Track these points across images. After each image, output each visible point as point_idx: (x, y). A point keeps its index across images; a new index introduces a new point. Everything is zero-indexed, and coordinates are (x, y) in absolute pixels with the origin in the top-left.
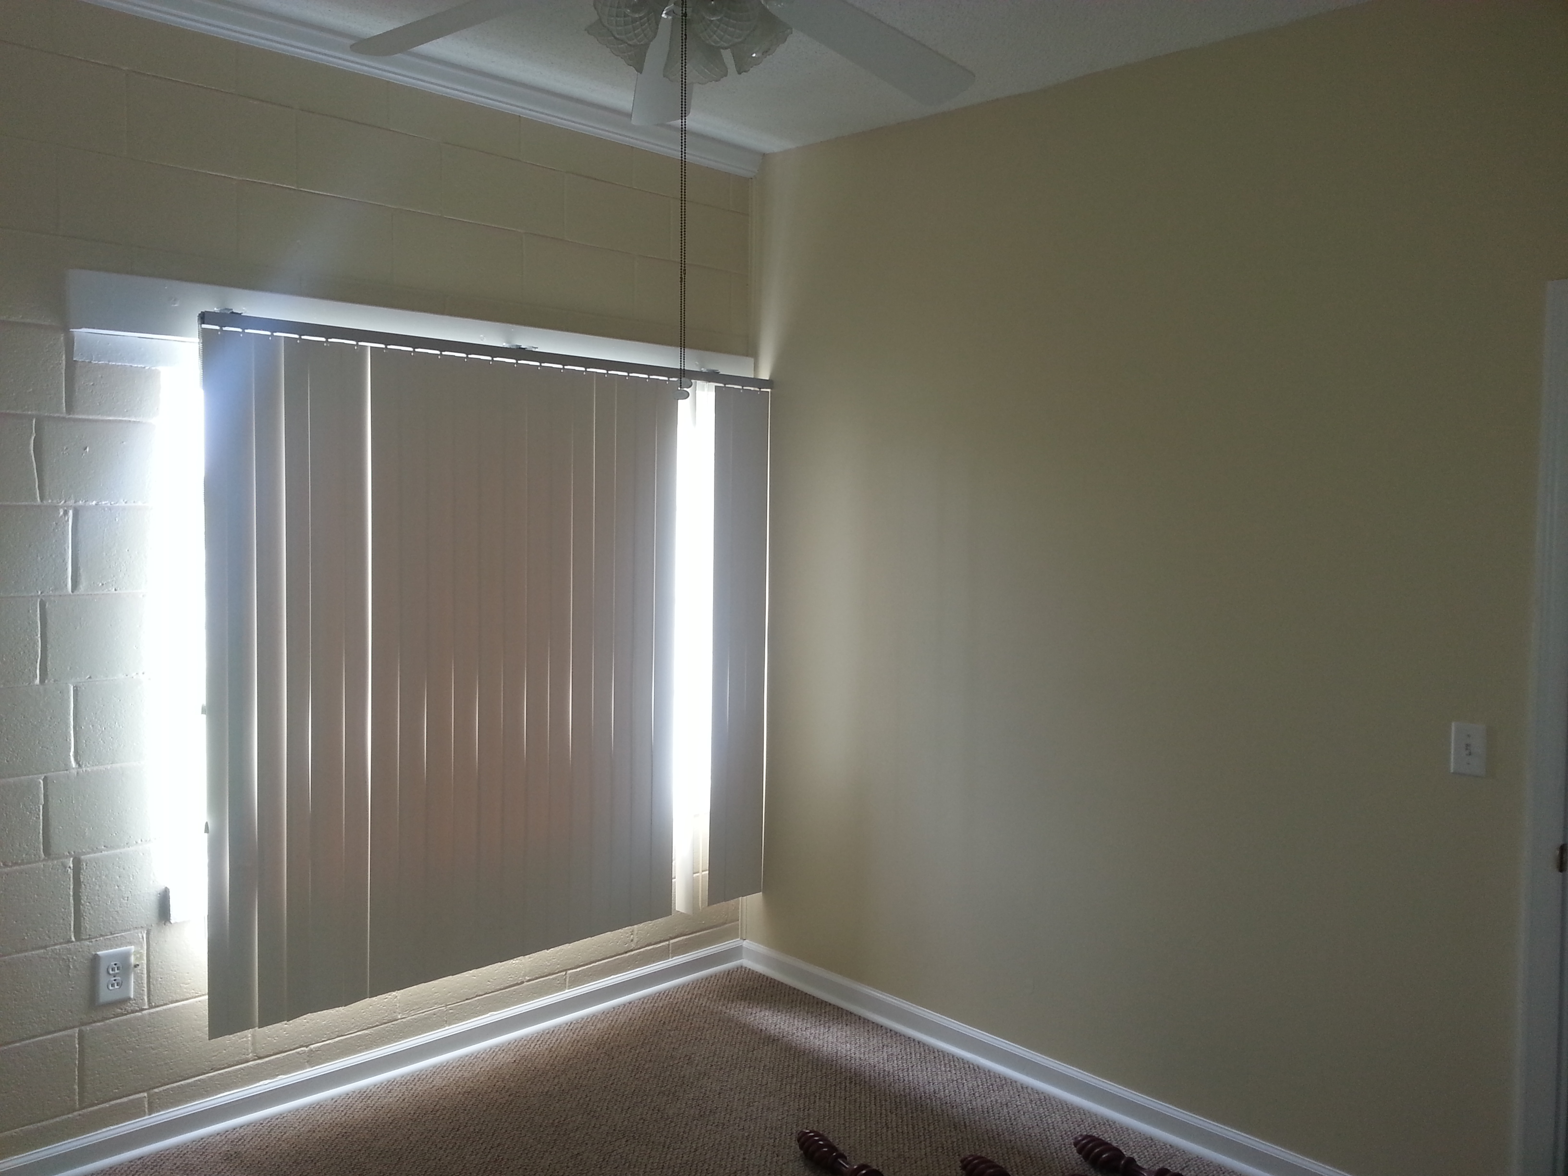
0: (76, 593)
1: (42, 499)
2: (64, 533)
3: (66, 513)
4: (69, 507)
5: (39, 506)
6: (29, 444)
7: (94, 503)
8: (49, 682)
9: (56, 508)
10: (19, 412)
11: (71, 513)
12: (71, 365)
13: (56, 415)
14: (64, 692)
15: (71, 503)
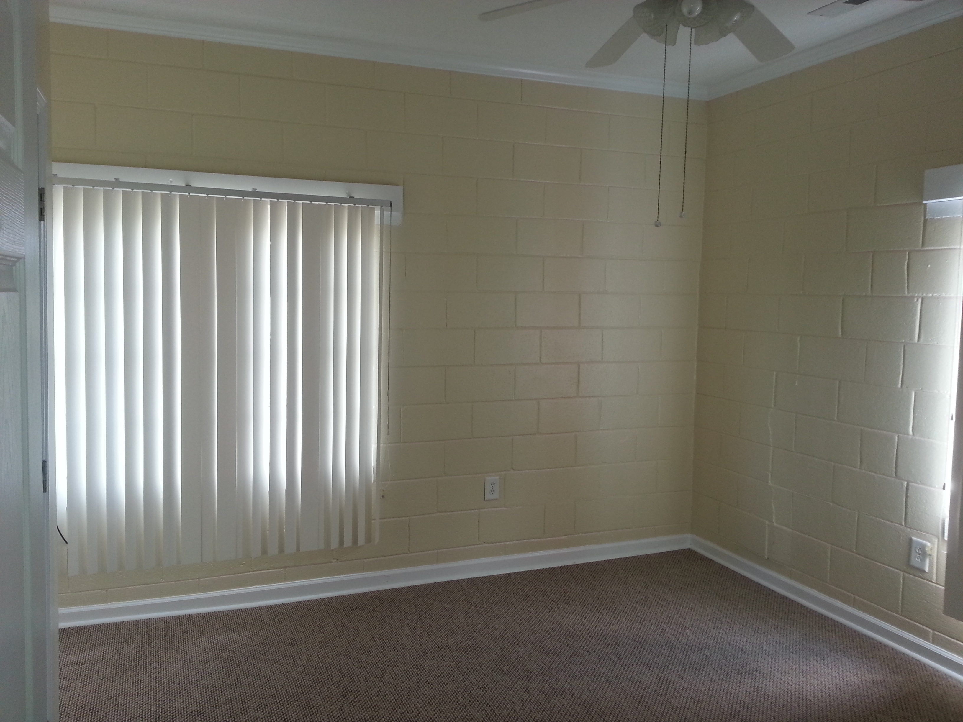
0: (919, 343)
1: (908, 293)
2: (916, 310)
3: (917, 300)
4: (919, 297)
5: (905, 297)
6: (904, 265)
7: (931, 295)
8: (904, 387)
9: (913, 297)
10: (902, 249)
11: (920, 300)
12: (925, 220)
13: (917, 249)
14: (910, 394)
15: (920, 295)
